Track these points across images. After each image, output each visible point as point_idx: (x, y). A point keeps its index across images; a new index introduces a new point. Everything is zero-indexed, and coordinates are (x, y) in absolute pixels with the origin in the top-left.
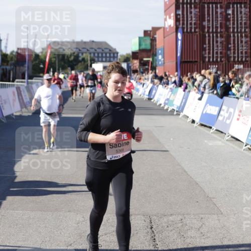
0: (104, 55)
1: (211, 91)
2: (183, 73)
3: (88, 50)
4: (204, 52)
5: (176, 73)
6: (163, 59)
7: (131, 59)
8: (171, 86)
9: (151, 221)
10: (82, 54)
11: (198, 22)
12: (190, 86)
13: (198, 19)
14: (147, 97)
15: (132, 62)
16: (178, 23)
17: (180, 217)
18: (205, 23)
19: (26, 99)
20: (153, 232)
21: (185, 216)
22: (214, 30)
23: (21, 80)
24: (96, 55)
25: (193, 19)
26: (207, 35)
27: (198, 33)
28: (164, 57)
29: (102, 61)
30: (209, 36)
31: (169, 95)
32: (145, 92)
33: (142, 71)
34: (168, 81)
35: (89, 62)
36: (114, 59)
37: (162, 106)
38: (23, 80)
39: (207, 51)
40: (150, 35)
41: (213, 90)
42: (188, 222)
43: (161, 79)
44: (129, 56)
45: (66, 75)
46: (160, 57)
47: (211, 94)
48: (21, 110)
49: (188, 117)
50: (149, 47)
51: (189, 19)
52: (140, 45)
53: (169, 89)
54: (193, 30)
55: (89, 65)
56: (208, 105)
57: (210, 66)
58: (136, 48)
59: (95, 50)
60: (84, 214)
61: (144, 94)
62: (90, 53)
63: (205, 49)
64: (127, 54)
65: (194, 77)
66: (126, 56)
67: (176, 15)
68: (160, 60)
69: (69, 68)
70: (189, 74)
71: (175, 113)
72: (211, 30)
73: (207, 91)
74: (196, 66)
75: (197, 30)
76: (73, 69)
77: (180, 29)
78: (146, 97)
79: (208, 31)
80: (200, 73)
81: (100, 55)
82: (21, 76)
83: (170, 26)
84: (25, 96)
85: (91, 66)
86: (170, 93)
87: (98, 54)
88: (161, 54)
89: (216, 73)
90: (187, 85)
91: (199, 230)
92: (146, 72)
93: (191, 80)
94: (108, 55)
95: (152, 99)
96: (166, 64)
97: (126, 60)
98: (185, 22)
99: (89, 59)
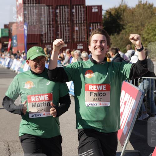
4: (42, 37)
8: (21, 59)
9: (8, 145)
20: (10, 152)
22: (48, 23)
28: (17, 41)
32: (5, 63)
37: (16, 72)
39: (44, 37)
40: (8, 27)
46: (15, 41)
50: (7, 35)
52: (2, 33)
53: (20, 62)
57: (46, 46)
61: (5, 65)
63: (42, 35)
68: (15, 43)
78: (6, 67)
86: (21, 64)
88: (15, 39)
95: (9, 68)
96: (19, 45)
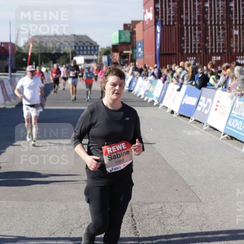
0: (85, 48)
1: (189, 83)
2: (162, 65)
4: (182, 45)
5: (155, 65)
6: (142, 52)
7: (111, 52)
8: (150, 78)
9: (131, 209)
11: (177, 15)
12: (169, 78)
13: (176, 12)
14: (128, 89)
15: (112, 55)
16: (157, 17)
17: (160, 205)
18: (184, 16)
19: (10, 91)
20: (134, 220)
21: (165, 204)
22: (192, 23)
23: (4, 74)
24: (77, 48)
25: (172, 12)
26: (185, 28)
27: (176, 26)
28: (143, 50)
29: (83, 54)
30: (187, 29)
31: (149, 86)
33: (122, 63)
34: (148, 73)
35: (70, 55)
36: (95, 52)
37: (142, 97)
38: (6, 74)
39: (185, 44)
40: (130, 28)
41: (191, 82)
42: (168, 210)
43: (141, 71)
44: (109, 49)
45: (48, 68)
46: (140, 50)
47: (189, 86)
48: (5, 103)
49: (167, 108)
50: (128, 40)
51: (168, 12)
52: (120, 38)
53: (148, 81)
54: (172, 23)
55: (70, 58)
56: (187, 96)
57: (188, 58)
58: (116, 41)
59: (77, 44)
60: (67, 203)
62: (72, 47)
63: (183, 42)
64: (107, 47)
65: (173, 69)
66: (107, 49)
67: (155, 9)
68: (140, 53)
69: (51, 62)
70: (168, 66)
71: (155, 104)
72: (189, 23)
73: (185, 82)
74: (174, 59)
75: (175, 23)
76: (54, 62)
77: (159, 23)
78: (126, 89)
79: (186, 24)
80: (179, 65)
81: (81, 48)
82: (4, 70)
83: (149, 19)
84: (9, 89)
85: (72, 58)
86: (150, 84)
87: (79, 47)
88: (140, 47)
89: (194, 64)
90: (166, 76)
91: (178, 217)
92: (126, 65)
93: (170, 71)
94: (89, 48)
95: (132, 91)
96: (145, 56)
97: (107, 53)
98: (164, 16)
99: (70, 52)
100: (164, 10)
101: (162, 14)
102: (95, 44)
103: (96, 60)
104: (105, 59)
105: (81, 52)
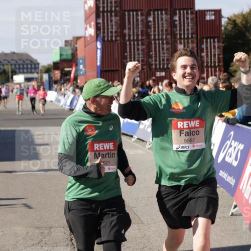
0: (25, 66)
3: (9, 62)
4: (125, 61)
6: (84, 69)
7: (52, 70)
10: (3, 65)
11: (119, 30)
13: (119, 27)
14: (69, 108)
15: (53, 72)
16: (98, 32)
18: (126, 31)
22: (135, 38)
24: (17, 66)
25: (114, 27)
26: (128, 43)
27: (119, 42)
28: (85, 67)
29: (23, 73)
30: (130, 44)
32: (66, 102)
35: (10, 74)
36: (35, 70)
39: (128, 60)
40: (71, 44)
44: (50, 67)
46: (81, 67)
50: (70, 57)
51: (110, 27)
52: (61, 55)
54: (114, 39)
55: (10, 77)
58: (57, 58)
59: (17, 62)
60: (4, 229)
61: (65, 105)
62: (11, 65)
63: (126, 58)
64: (48, 65)
66: (47, 67)
67: (97, 24)
68: (82, 70)
72: (132, 38)
74: (117, 75)
75: (118, 38)
77: (100, 38)
79: (129, 40)
81: (21, 66)
83: (90, 35)
85: (12, 78)
87: (19, 65)
88: (82, 64)
94: (29, 66)
95: (73, 110)
96: (87, 74)
97: (48, 70)
98: (106, 31)
99: (10, 70)
100: (106, 25)
101: (104, 29)
102: (35, 62)
103: (36, 78)
104: (46, 77)
105: (21, 71)
